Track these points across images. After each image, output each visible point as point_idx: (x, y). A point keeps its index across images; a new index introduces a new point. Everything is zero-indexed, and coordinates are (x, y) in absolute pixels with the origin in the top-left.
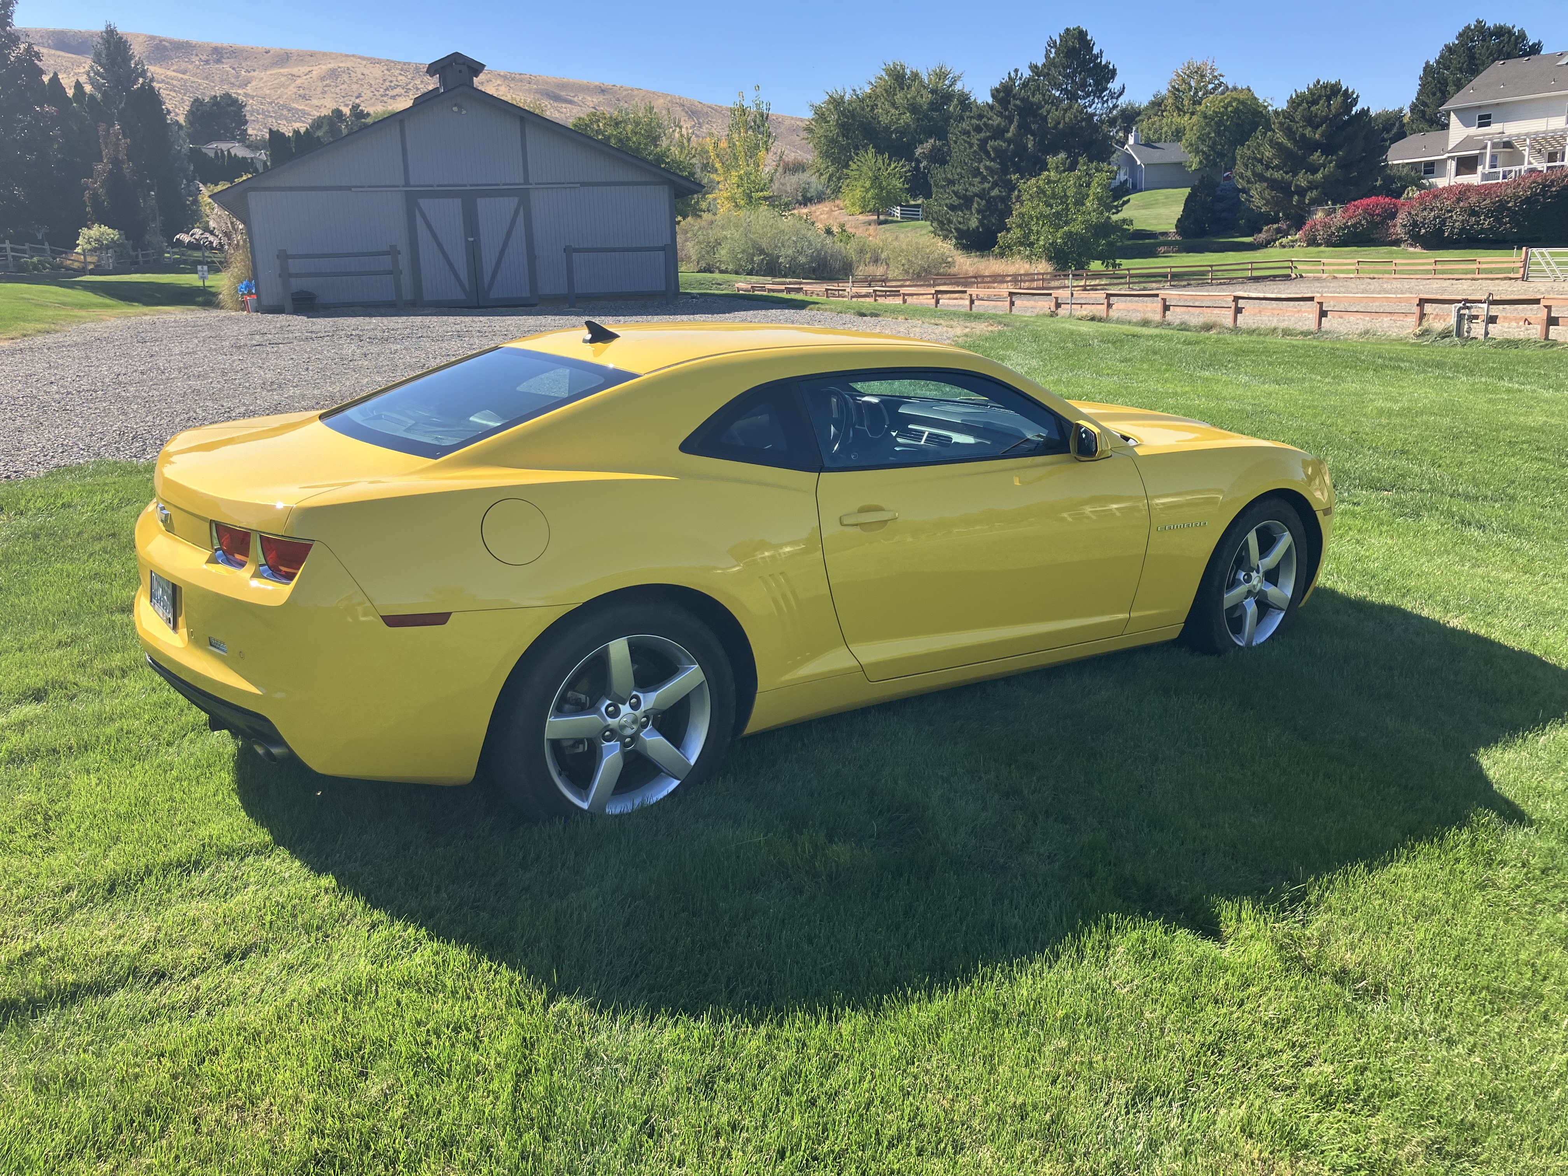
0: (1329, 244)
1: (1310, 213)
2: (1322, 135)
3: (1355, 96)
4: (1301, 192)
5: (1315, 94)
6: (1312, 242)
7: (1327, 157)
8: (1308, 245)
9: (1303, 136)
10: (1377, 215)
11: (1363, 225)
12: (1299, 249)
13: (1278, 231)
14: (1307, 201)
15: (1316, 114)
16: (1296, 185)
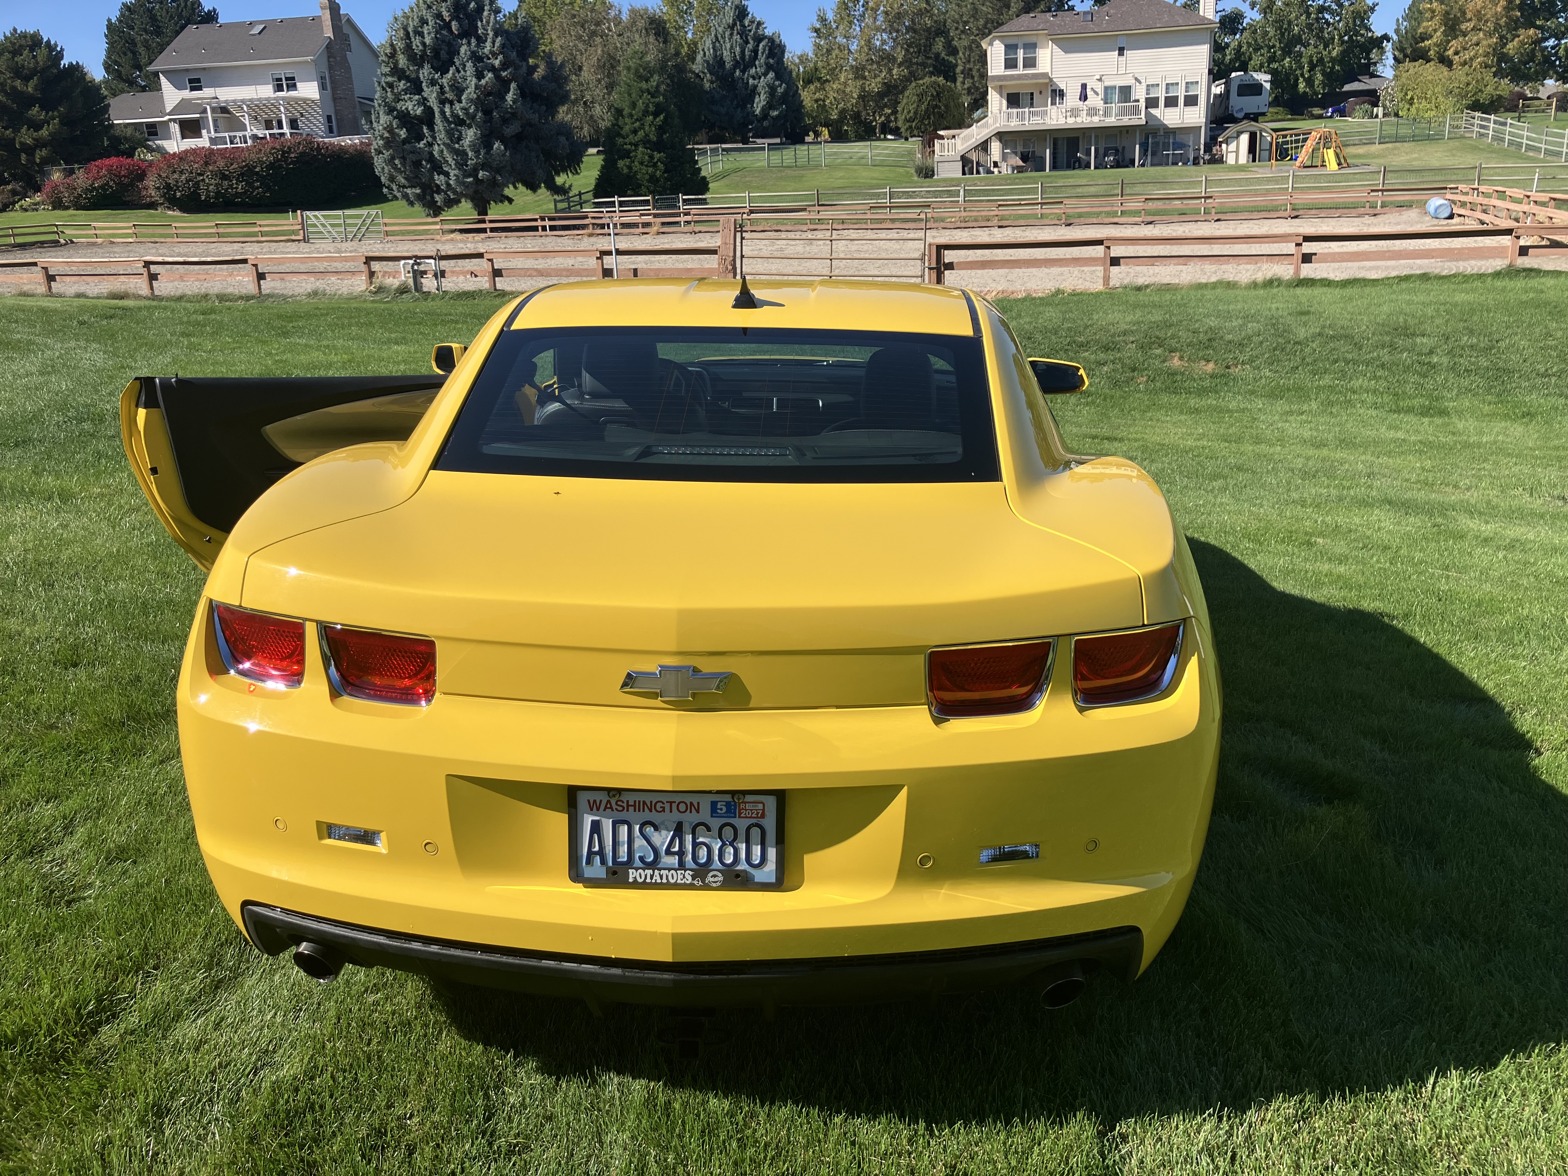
0: (79, 207)
1: (45, 174)
2: (36, 88)
3: (59, 49)
4: (30, 150)
5: (15, 43)
6: (58, 204)
7: (47, 113)
8: (54, 208)
9: (14, 88)
10: (124, 176)
11: (111, 187)
12: (43, 212)
13: (14, 192)
14: (38, 161)
15: (23, 66)
16: (21, 143)
